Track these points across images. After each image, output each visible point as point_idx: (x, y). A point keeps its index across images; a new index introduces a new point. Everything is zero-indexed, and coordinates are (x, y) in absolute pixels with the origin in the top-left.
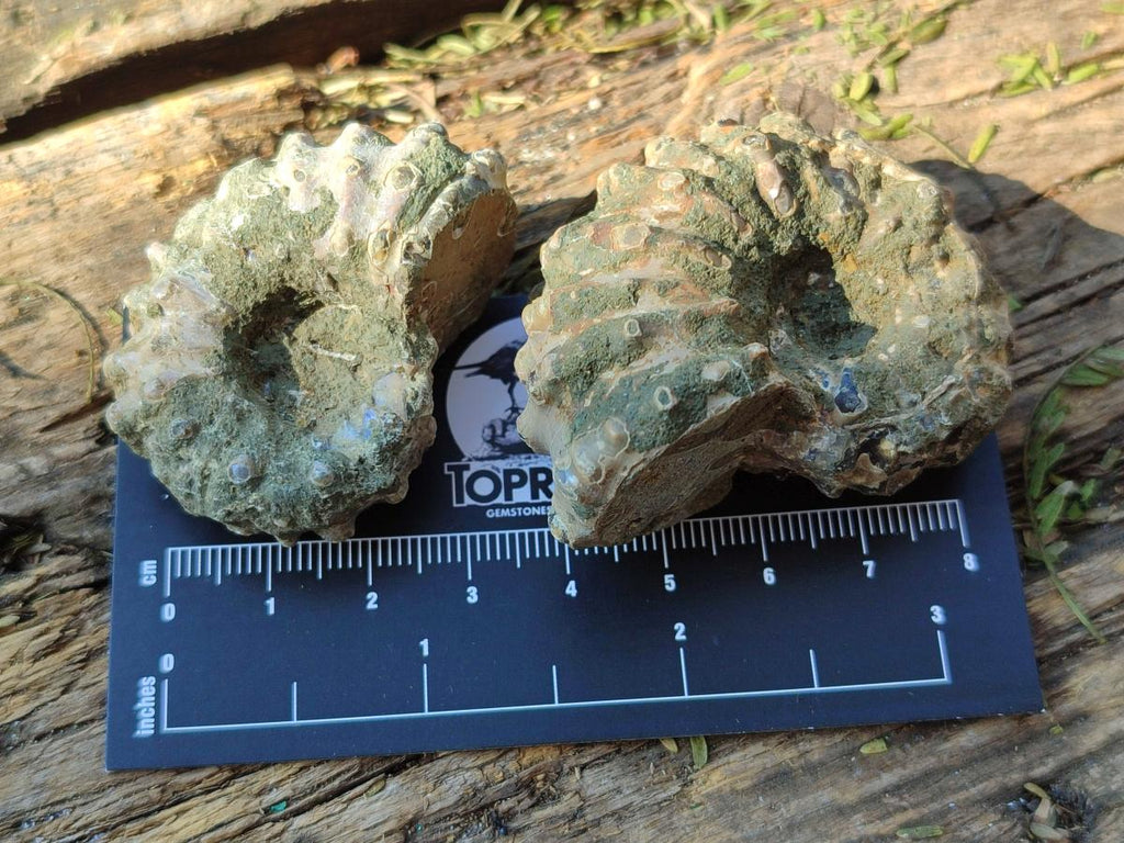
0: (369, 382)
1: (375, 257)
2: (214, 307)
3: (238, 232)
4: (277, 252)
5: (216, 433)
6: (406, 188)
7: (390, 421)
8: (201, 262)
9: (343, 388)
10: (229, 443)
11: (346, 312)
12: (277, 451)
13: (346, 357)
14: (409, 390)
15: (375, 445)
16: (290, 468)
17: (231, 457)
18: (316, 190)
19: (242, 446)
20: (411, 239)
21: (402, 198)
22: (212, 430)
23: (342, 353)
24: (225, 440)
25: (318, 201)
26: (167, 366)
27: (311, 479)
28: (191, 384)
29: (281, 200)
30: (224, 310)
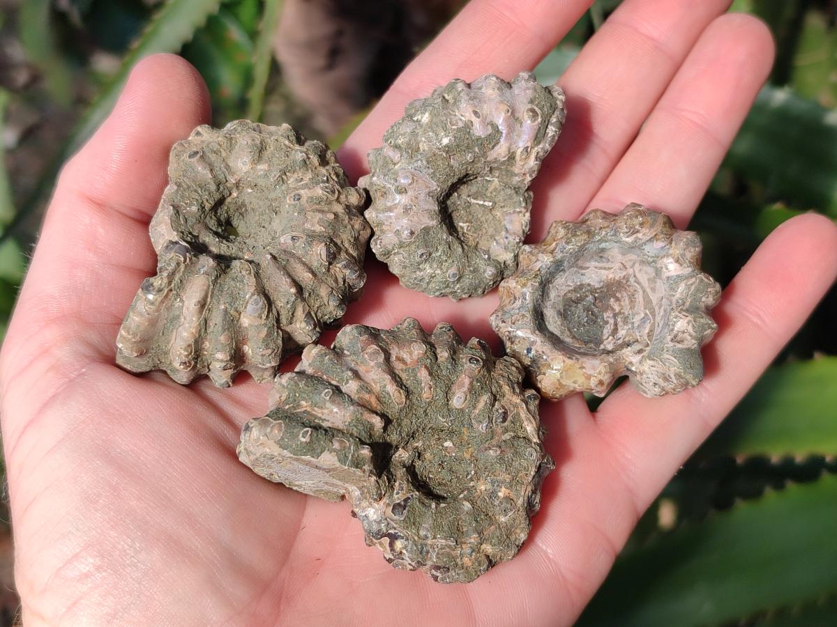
0: (501, 218)
1: (520, 160)
2: (435, 188)
3: (446, 146)
4: (468, 158)
5: (440, 256)
6: (536, 123)
7: (518, 241)
8: (424, 162)
9: (489, 222)
10: (446, 260)
11: (490, 181)
12: (468, 262)
13: (486, 203)
14: (524, 223)
15: (513, 255)
16: (475, 271)
17: (448, 269)
18: (488, 124)
19: (453, 262)
20: (540, 150)
21: (535, 129)
22: (439, 254)
23: (484, 201)
24: (444, 259)
25: (490, 130)
26: (412, 221)
27: (486, 275)
28: (426, 230)
29: (470, 129)
30: (439, 189)
